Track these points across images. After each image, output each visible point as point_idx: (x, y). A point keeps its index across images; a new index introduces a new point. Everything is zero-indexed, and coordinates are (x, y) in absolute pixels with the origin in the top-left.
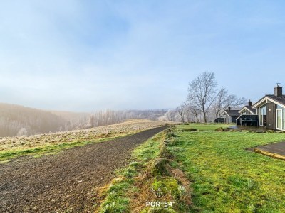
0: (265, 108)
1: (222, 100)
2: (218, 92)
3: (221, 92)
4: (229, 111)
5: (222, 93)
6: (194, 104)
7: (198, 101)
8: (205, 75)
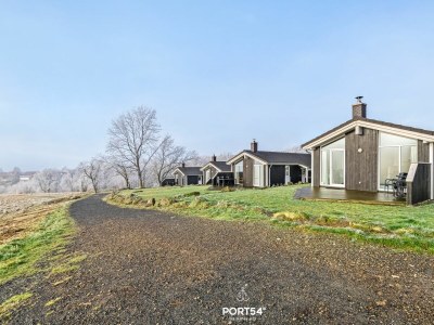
0: (241, 164)
1: (166, 153)
2: (161, 140)
3: (166, 140)
4: (184, 168)
5: (166, 142)
6: (119, 159)
7: (128, 153)
8: (141, 113)
